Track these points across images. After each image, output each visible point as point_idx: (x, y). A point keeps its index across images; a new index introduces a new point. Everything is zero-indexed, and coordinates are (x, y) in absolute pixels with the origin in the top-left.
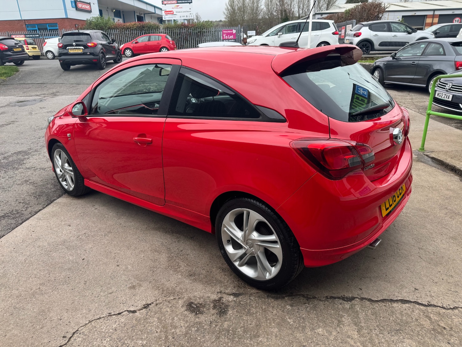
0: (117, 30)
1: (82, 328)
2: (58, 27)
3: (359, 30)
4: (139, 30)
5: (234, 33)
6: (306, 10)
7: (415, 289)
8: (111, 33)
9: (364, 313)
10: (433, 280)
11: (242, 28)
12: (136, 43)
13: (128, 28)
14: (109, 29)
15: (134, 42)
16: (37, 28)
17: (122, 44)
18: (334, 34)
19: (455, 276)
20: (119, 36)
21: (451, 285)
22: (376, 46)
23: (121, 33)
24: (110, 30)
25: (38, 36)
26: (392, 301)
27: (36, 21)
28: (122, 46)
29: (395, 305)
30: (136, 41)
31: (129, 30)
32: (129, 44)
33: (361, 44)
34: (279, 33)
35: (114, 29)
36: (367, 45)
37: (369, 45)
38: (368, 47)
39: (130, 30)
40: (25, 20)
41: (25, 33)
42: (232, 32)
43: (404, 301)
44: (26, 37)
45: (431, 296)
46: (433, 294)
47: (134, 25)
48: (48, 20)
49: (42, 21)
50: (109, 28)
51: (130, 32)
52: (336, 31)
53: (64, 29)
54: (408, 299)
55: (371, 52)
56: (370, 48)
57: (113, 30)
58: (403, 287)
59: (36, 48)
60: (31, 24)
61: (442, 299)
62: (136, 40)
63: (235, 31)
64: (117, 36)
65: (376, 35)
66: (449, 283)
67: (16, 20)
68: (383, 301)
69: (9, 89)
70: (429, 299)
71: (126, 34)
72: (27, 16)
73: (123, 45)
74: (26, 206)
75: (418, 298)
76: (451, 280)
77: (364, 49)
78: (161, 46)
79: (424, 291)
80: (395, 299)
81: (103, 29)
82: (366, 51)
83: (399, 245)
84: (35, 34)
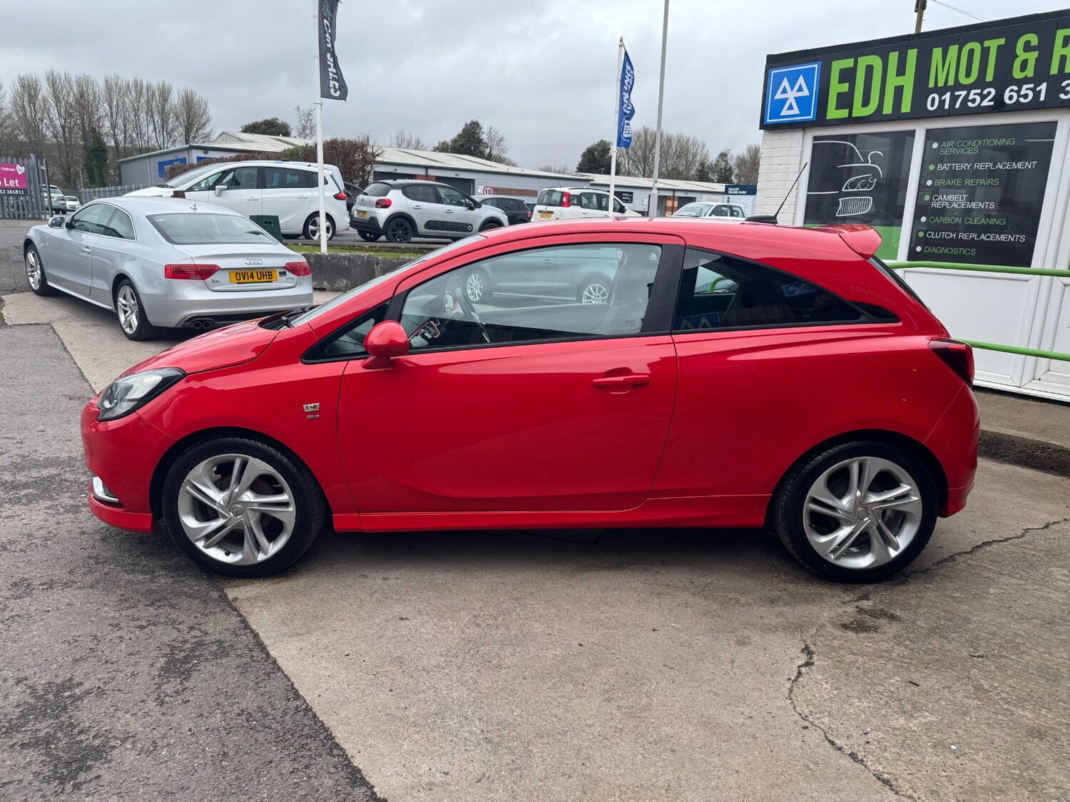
3: (385, 196)
5: (20, 173)
11: (42, 164)
18: (337, 197)
22: (421, 228)
33: (393, 222)
36: (405, 226)
37: (407, 224)
38: (406, 229)
42: (13, 170)
52: (340, 192)
55: (413, 239)
56: (410, 232)
63: (23, 168)
65: (417, 208)
77: (400, 232)
82: (405, 236)
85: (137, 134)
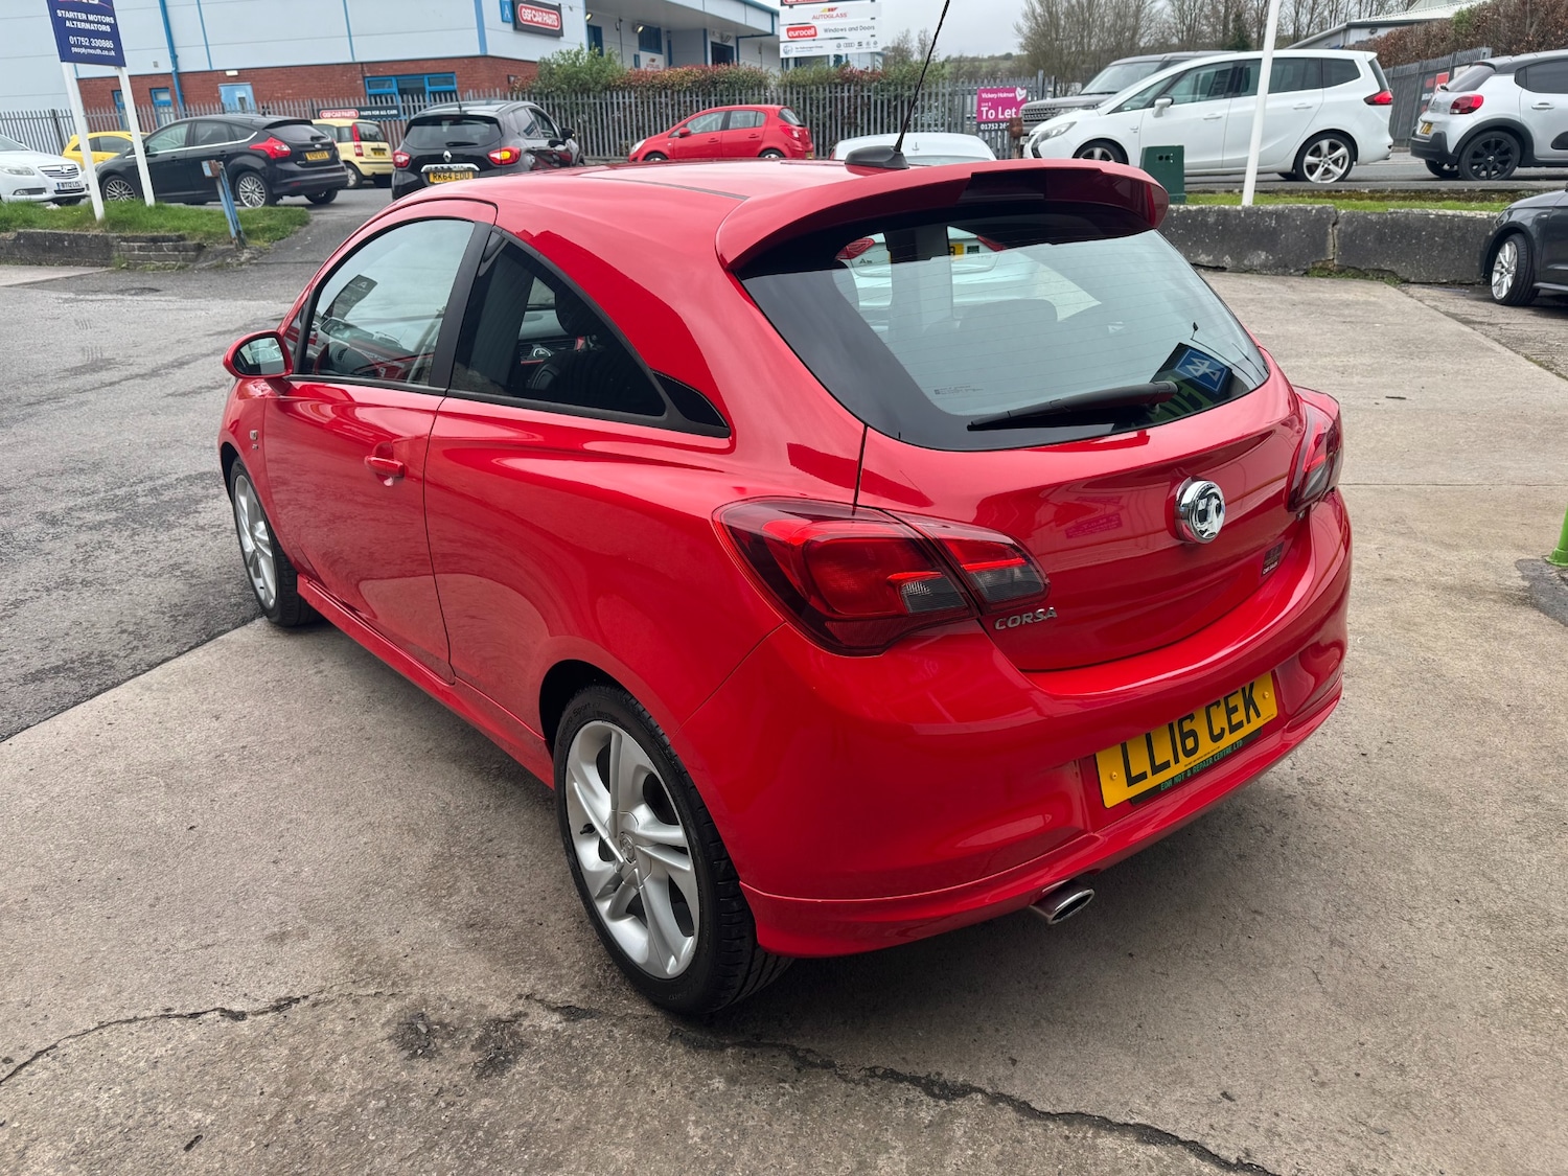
0: (629, 93)
1: (71, 1040)
2: (458, 83)
3: (1475, 89)
4: (700, 94)
5: (1019, 99)
6: (1326, 13)
7: (1224, 1094)
8: (612, 103)
9: (970, 1152)
10: (1316, 1073)
11: (1050, 82)
12: (683, 135)
13: (665, 88)
14: (606, 89)
15: (677, 133)
16: (395, 89)
17: (639, 140)
18: (1372, 101)
19: (1416, 1069)
20: (637, 111)
21: (1378, 1100)
22: (1543, 146)
23: (642, 103)
24: (608, 93)
25: (395, 112)
26: (1105, 1124)
27: (395, 67)
28: (638, 146)
29: (1107, 1141)
30: (683, 130)
31: (669, 92)
32: (662, 137)
33: (1479, 139)
34: (1158, 102)
35: (623, 89)
36: (1505, 145)
37: (1512, 142)
38: (1507, 152)
39: (673, 94)
40: (362, 63)
41: (358, 105)
42: (1011, 95)
43: (1149, 1134)
44: (361, 117)
45: (1272, 1133)
46: (1282, 1127)
47: (687, 75)
48: (429, 63)
49: (412, 66)
50: (607, 87)
51: (672, 99)
52: (1383, 89)
53: (471, 91)
54: (1169, 1128)
55: (1519, 171)
56: (1516, 156)
57: (617, 94)
58: (1180, 1077)
59: (385, 150)
60: (380, 74)
61: (1307, 1151)
62: (685, 125)
63: (1025, 91)
64: (631, 113)
65: (1543, 107)
66: (1374, 1092)
67: (338, 64)
68: (1070, 1118)
69: (270, 277)
70: (1255, 1141)
71: (658, 106)
72: (371, 51)
73: (643, 141)
74: (135, 643)
75: (1212, 1132)
76: (1392, 1083)
77: (1491, 158)
78: (763, 146)
79: (1254, 1108)
80: (1121, 1119)
81: (589, 90)
82: (1499, 166)
83: (1259, 918)
84: (386, 109)
85: (1331, 12)
